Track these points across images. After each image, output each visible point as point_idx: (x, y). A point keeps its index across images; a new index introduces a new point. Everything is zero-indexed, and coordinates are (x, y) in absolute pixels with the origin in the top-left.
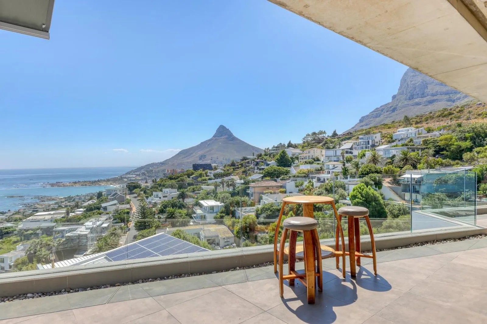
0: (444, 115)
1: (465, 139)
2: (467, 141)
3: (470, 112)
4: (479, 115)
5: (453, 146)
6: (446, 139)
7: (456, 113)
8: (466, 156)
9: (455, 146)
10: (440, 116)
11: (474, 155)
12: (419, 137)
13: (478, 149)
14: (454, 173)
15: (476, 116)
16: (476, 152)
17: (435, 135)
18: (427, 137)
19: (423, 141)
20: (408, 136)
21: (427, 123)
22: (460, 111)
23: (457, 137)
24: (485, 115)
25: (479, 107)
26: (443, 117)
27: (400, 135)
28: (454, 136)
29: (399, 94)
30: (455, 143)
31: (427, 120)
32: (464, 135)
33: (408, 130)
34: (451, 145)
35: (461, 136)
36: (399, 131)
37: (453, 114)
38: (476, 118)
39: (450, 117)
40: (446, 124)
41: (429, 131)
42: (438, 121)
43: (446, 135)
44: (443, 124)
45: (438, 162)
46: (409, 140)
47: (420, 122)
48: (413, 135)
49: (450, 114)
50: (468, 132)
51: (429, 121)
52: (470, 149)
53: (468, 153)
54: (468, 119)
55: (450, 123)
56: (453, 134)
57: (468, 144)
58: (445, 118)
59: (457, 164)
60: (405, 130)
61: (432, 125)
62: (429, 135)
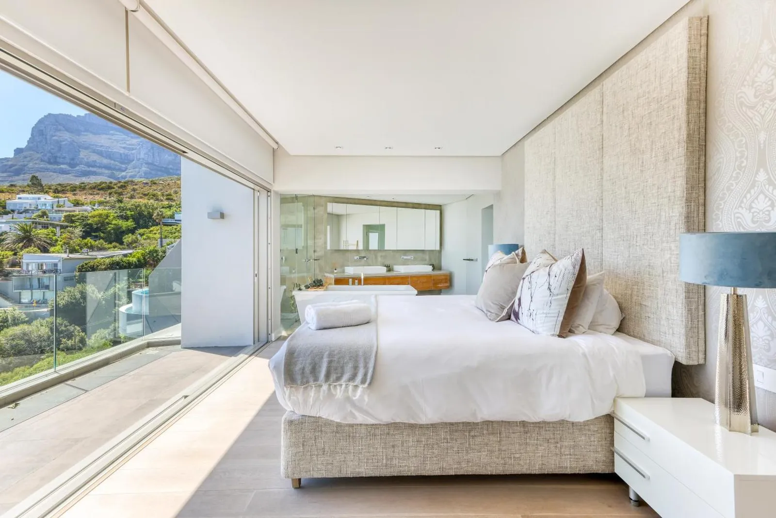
0: (100, 187)
1: (126, 218)
2: (129, 221)
3: (134, 190)
4: (145, 195)
5: (110, 225)
6: (100, 215)
7: (117, 188)
8: (127, 238)
9: (112, 226)
10: (94, 188)
11: (137, 238)
12: (59, 211)
13: (141, 231)
14: (109, 257)
15: (141, 195)
16: (140, 234)
17: (86, 211)
18: (74, 211)
19: (65, 216)
20: (39, 208)
21: (74, 195)
22: (122, 187)
23: (116, 215)
24: (152, 196)
25: (144, 186)
26: (99, 190)
27: (22, 204)
28: (112, 213)
29: (28, 148)
30: (114, 222)
31: (75, 190)
32: (126, 213)
33: (39, 199)
34: (108, 224)
35: (122, 214)
36: (20, 198)
37: (114, 188)
38: (141, 198)
39: (109, 192)
40: (103, 199)
41: (77, 204)
42: (91, 194)
43: (101, 210)
44: (98, 198)
45: (86, 244)
46: (40, 213)
47: (63, 191)
48: (49, 208)
49: (110, 188)
50: (130, 209)
51: (78, 192)
52: (132, 231)
53: (130, 235)
54: (132, 197)
55: (108, 199)
56: (111, 211)
57: (130, 223)
58: (101, 192)
59: (115, 247)
60: (34, 199)
61: (81, 197)
62: (77, 209)
